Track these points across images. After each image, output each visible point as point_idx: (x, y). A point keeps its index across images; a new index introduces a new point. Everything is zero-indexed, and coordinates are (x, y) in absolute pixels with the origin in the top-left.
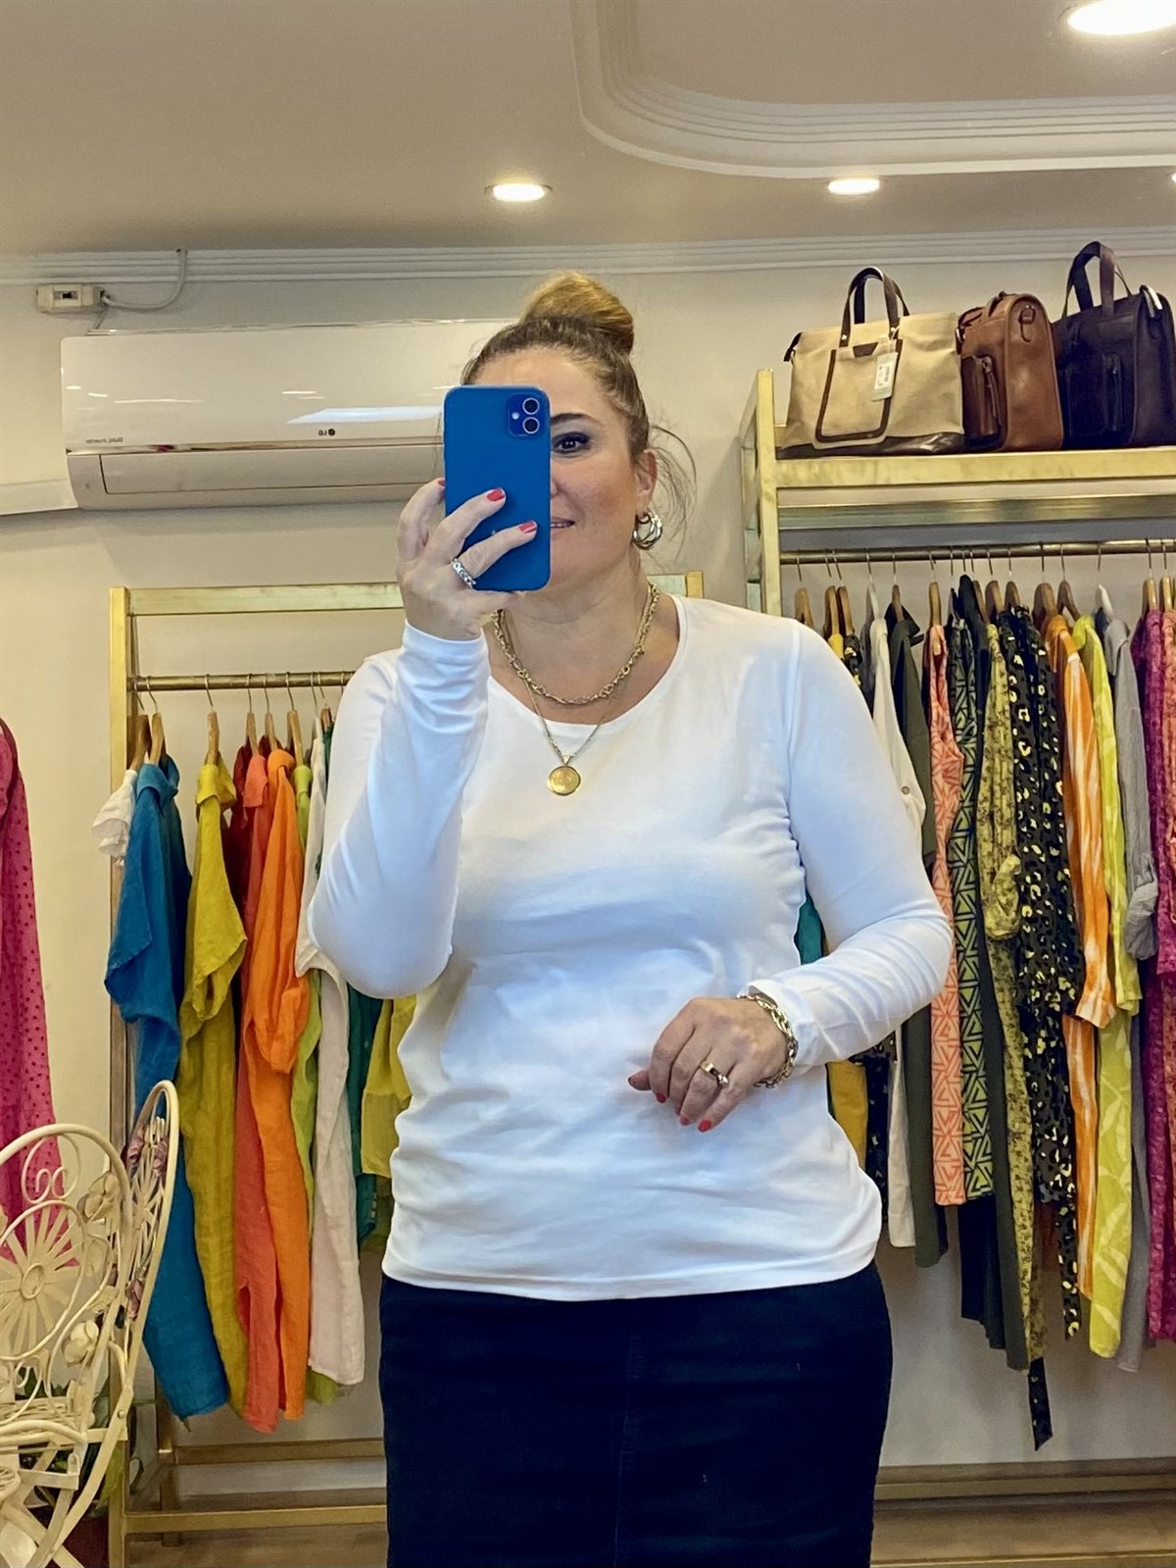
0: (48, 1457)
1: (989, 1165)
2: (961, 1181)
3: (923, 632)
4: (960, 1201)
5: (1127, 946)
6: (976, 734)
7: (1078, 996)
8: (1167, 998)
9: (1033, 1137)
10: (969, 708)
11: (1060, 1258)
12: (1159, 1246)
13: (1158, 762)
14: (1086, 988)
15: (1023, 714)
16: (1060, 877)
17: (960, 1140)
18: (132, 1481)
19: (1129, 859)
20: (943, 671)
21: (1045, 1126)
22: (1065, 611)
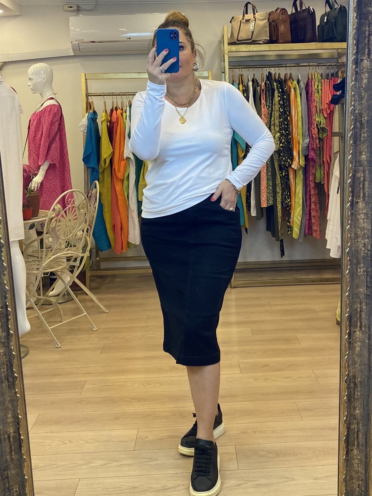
0: (73, 259)
1: (272, 199)
2: (266, 202)
3: (260, 84)
4: (266, 206)
5: (302, 152)
6: (271, 107)
7: (292, 163)
8: (311, 164)
9: (282, 193)
10: (269, 101)
11: (287, 218)
12: (308, 216)
13: (310, 112)
14: (293, 161)
15: (281, 102)
16: (288, 138)
17: (266, 194)
18: (91, 264)
19: (303, 134)
20: (264, 93)
21: (284, 191)
22: (291, 79)
